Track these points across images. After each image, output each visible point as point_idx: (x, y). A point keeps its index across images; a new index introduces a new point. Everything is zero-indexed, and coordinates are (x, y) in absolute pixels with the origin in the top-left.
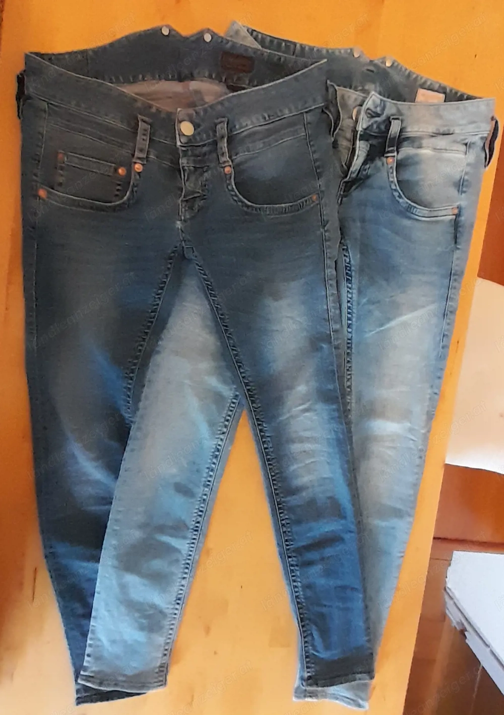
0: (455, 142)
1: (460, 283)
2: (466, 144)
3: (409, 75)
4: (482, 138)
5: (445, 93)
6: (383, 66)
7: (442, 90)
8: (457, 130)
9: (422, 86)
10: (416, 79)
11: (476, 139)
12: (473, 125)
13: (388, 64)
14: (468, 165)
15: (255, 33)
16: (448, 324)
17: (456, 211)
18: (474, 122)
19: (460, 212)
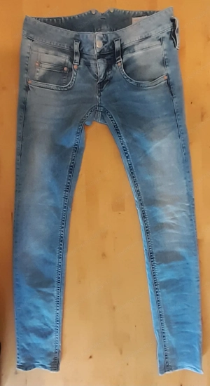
0: (153, 40)
2: (160, 40)
3: (125, 13)
4: (168, 33)
8: (153, 33)
9: (134, 16)
10: (129, 13)
11: (165, 34)
12: (161, 27)
14: (165, 50)
16: (184, 140)
17: (166, 78)
18: (161, 25)
19: (169, 77)
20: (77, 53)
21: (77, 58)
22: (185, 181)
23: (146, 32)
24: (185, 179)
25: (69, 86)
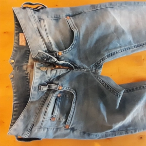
0: (41, 26)
1: (97, 5)
2: (40, 21)
3: (15, 51)
4: (35, 13)
5: (19, 33)
6: (14, 63)
7: (17, 34)
8: (35, 26)
9: (18, 44)
10: (16, 47)
11: (36, 16)
12: (31, 18)
13: (13, 61)
14: (48, 17)
15: (12, 124)
16: (116, 4)
17: (68, 17)
18: (29, 18)
19: (68, 16)
20: (49, 87)
21: (53, 87)
22: (144, 6)
23: (35, 32)
24: (142, 6)
25: (74, 92)
